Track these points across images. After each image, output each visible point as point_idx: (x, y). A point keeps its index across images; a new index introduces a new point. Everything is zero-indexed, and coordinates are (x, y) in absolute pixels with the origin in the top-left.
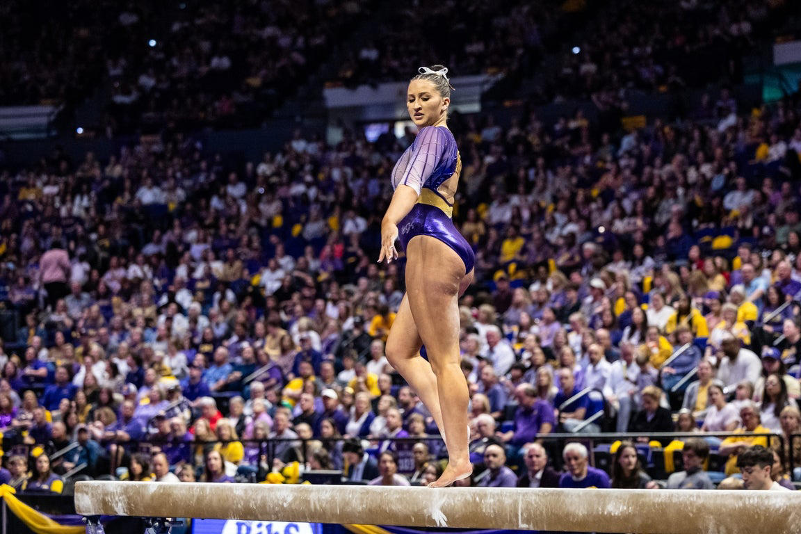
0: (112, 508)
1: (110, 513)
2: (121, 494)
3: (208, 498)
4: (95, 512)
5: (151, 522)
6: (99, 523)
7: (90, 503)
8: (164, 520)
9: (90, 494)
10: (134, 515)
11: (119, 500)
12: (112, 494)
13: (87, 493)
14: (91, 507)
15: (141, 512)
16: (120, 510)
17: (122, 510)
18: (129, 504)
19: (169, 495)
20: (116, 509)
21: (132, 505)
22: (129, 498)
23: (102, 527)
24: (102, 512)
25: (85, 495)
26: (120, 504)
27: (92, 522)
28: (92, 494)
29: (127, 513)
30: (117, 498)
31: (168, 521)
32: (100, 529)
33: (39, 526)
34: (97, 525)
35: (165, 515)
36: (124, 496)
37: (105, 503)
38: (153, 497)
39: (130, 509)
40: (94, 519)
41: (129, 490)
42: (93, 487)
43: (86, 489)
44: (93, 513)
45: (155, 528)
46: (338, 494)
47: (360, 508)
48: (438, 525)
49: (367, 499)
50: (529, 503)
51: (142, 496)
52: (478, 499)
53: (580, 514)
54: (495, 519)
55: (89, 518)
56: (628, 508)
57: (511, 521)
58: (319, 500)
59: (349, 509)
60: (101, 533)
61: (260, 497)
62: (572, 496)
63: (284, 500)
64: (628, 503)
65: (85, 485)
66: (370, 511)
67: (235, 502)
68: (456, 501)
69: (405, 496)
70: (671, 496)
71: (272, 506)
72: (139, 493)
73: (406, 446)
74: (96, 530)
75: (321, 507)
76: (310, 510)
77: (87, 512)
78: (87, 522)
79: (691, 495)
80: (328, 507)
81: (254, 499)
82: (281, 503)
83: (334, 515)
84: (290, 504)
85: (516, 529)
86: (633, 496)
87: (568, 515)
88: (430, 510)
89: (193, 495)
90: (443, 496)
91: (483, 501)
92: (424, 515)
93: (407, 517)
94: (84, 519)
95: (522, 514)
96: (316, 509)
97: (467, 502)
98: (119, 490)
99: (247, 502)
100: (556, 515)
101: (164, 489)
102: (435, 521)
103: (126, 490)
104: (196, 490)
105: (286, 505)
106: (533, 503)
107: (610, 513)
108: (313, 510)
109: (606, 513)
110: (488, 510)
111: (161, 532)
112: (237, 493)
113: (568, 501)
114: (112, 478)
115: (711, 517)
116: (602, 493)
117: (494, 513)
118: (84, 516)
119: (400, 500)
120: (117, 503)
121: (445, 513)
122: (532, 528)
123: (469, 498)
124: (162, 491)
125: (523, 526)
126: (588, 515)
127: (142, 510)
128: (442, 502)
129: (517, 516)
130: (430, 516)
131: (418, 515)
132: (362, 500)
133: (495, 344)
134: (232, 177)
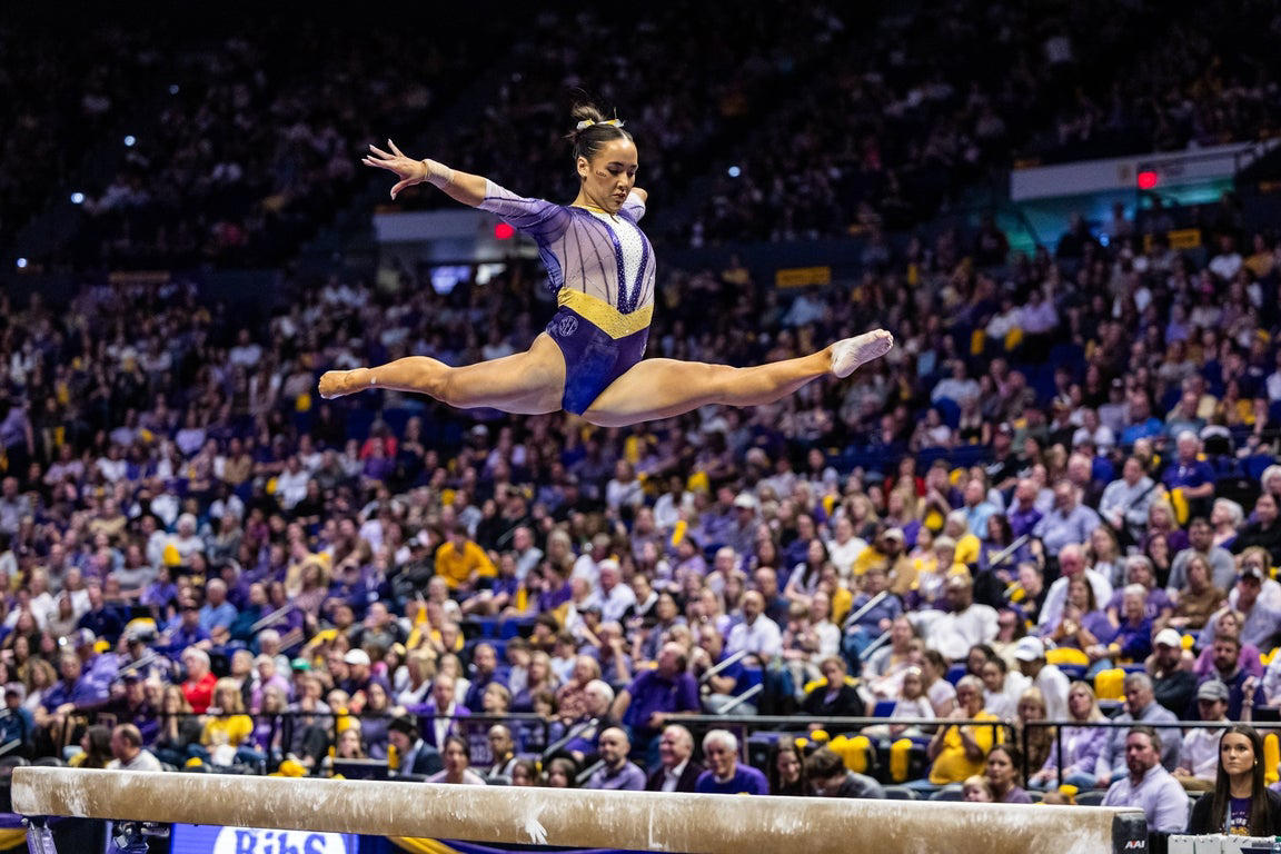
0: (65, 807)
1: (63, 814)
2: (80, 787)
3: (206, 795)
4: (41, 811)
5: (119, 828)
6: (46, 827)
7: (33, 797)
8: (138, 825)
9: (34, 786)
10: (96, 816)
11: (77, 795)
12: (66, 786)
13: (30, 784)
14: (35, 805)
15: (106, 812)
16: (77, 809)
17: (80, 810)
18: (90, 801)
19: (149, 789)
20: (71, 808)
21: (95, 802)
22: (90, 792)
23: (50, 832)
24: (51, 812)
25: (27, 787)
26: (77, 801)
27: (36, 825)
28: (37, 785)
29: (86, 813)
30: (73, 793)
31: (145, 826)
32: (47, 835)
34: (43, 829)
35: (142, 818)
36: (83, 789)
37: (55, 799)
38: (124, 792)
39: (91, 809)
40: (38, 821)
41: (90, 781)
42: (39, 775)
43: (28, 778)
44: (37, 813)
45: (126, 835)
46: (392, 795)
47: (423, 815)
48: (534, 841)
49: (433, 802)
50: (664, 814)
51: (110, 789)
52: (591, 806)
53: (737, 831)
54: (615, 833)
55: (31, 819)
56: (805, 824)
57: (637, 839)
58: (364, 802)
59: (407, 816)
60: (48, 840)
61: (279, 796)
62: (725, 805)
63: (314, 801)
64: (805, 817)
65: (27, 773)
66: (438, 819)
67: (244, 801)
68: (560, 809)
69: (487, 799)
70: (866, 809)
71: (296, 808)
72: (105, 786)
73: (481, 728)
74: (41, 837)
75: (367, 812)
76: (351, 815)
77: (29, 810)
78: (29, 825)
79: (894, 809)
80: (377, 811)
81: (271, 799)
82: (309, 806)
83: (384, 823)
84: (323, 807)
85: (644, 849)
86: (811, 807)
87: (719, 832)
88: (523, 820)
89: (183, 791)
90: (543, 800)
91: (599, 809)
92: (514, 827)
93: (490, 830)
94: (25, 820)
95: (654, 829)
96: (359, 814)
97: (576, 811)
98: (76, 781)
99: (261, 802)
100: (703, 832)
101: (141, 781)
102: (529, 835)
103: (86, 781)
104: (188, 784)
105: (316, 808)
106: (670, 814)
107: (778, 831)
108: (355, 816)
109: (772, 830)
110: (606, 822)
111: (135, 842)
112: (247, 789)
113: (720, 812)
114: (58, 762)
115: (922, 840)
116: (769, 802)
117: (615, 823)
118: (24, 817)
119: (480, 806)
120: (72, 798)
121: (543, 825)
122: (667, 849)
123: (579, 804)
124: (138, 784)
125: (655, 846)
126: (748, 833)
127: (109, 809)
128: (541, 809)
129: (646, 831)
130: (522, 829)
131: (506, 826)
132: (426, 803)
133: (613, 586)
134: (244, 335)
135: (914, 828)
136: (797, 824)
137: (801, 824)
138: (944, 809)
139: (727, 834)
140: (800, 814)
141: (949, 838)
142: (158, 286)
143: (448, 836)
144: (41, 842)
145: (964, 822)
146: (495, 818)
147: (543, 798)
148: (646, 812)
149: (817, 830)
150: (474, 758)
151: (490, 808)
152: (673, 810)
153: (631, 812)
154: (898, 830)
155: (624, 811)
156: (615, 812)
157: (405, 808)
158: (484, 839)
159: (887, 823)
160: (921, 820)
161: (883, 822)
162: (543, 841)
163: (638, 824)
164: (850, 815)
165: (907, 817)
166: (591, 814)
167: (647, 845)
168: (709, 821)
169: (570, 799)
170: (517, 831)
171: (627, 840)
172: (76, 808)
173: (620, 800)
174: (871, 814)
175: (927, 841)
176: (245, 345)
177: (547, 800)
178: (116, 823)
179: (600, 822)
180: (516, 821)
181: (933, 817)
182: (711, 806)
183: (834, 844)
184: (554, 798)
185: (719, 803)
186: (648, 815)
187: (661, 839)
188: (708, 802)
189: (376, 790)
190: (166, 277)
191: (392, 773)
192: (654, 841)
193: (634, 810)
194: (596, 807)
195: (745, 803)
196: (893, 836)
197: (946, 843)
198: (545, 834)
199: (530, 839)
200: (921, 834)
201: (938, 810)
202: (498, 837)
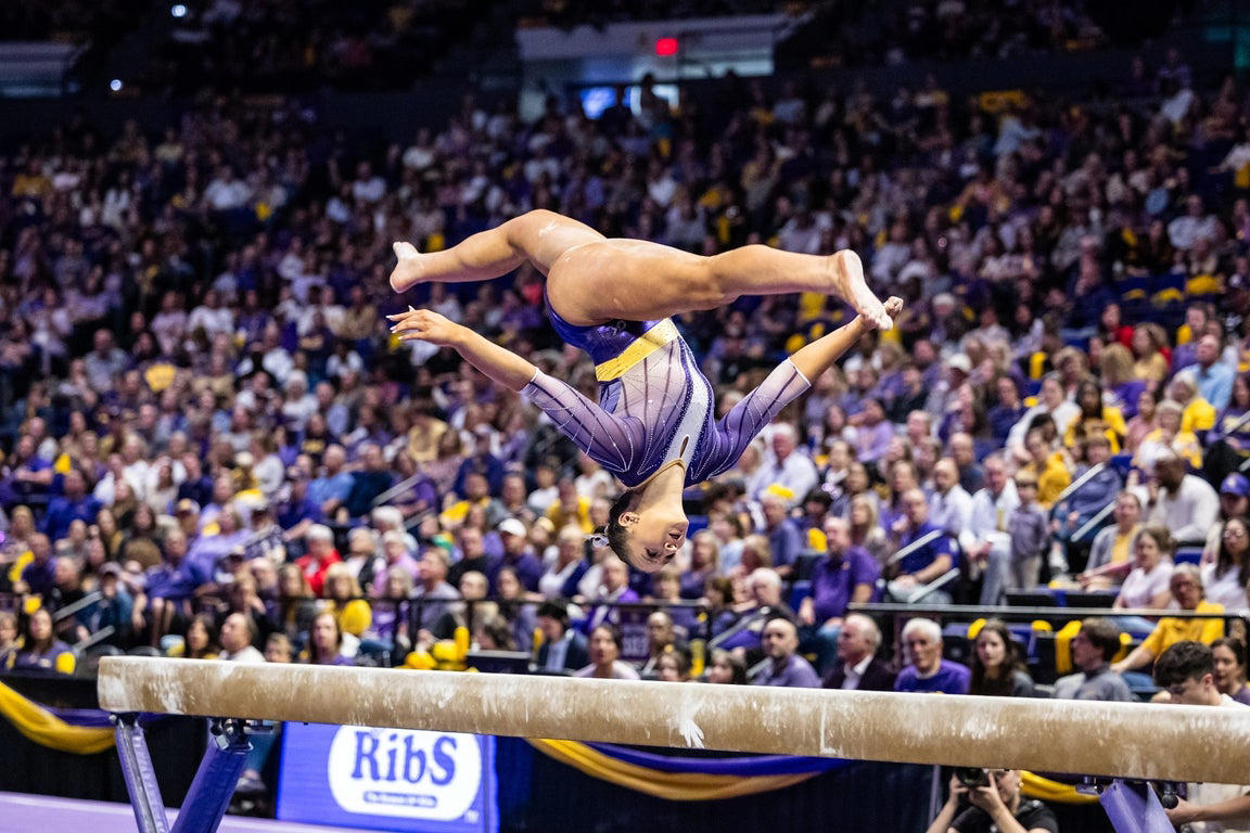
0: (158, 701)
1: (156, 710)
2: (174, 679)
3: (315, 690)
4: (131, 706)
5: (220, 726)
6: (136, 725)
7: (123, 692)
8: (239, 724)
9: (123, 677)
10: (193, 714)
11: (171, 689)
12: (160, 679)
13: (118, 676)
14: (125, 699)
15: (205, 709)
16: (172, 705)
17: (175, 705)
18: (186, 695)
19: (253, 683)
20: (165, 703)
21: (192, 697)
22: (187, 686)
23: (141, 731)
24: (142, 708)
25: (115, 679)
26: (171, 696)
27: (126, 722)
28: (127, 678)
29: (182, 710)
30: (167, 686)
31: (248, 725)
32: (138, 734)
33: (34, 727)
34: (133, 727)
35: (244, 715)
36: (179, 683)
37: (147, 693)
38: (226, 685)
39: (187, 704)
40: (128, 718)
41: (189, 672)
42: (128, 667)
43: (116, 670)
44: (126, 709)
45: (227, 735)
46: (527, 690)
47: (563, 714)
48: (689, 745)
49: (575, 698)
50: (838, 715)
51: (210, 683)
52: (755, 705)
53: (922, 735)
54: (781, 738)
55: (121, 716)
56: (999, 728)
57: (807, 743)
58: (496, 698)
59: (545, 714)
60: (139, 740)
61: (399, 691)
62: (908, 705)
63: (440, 697)
64: (999, 720)
65: (116, 664)
66: (580, 718)
67: (359, 697)
68: (719, 707)
69: (637, 696)
70: (1070, 711)
71: (419, 706)
72: (203, 678)
73: (635, 617)
74: (131, 737)
75: (499, 709)
76: (481, 714)
77: (118, 706)
78: (117, 723)
79: (1103, 712)
80: (510, 710)
81: (390, 694)
82: (434, 702)
83: (519, 723)
84: (449, 704)
85: (815, 754)
86: (1009, 708)
87: (900, 735)
88: (677, 720)
89: (292, 685)
90: (700, 697)
91: (763, 708)
92: (665, 728)
93: (639, 731)
94: (113, 717)
95: (826, 731)
96: (490, 713)
97: (736, 710)
98: (171, 673)
99: (379, 698)
100: (882, 735)
101: (245, 672)
102: (683, 737)
103: (181, 674)
104: (297, 676)
105: (441, 705)
106: (845, 714)
107: (969, 736)
108: (486, 714)
109: (962, 735)
110: (772, 724)
111: (237, 743)
112: (364, 683)
113: (901, 713)
114: (155, 651)
115: (1134, 747)
116: (958, 702)
117: (781, 728)
118: (112, 713)
119: (628, 703)
120: (166, 693)
121: (700, 726)
122: (841, 755)
123: (741, 702)
124: (240, 676)
125: (827, 751)
126: (934, 737)
127: (208, 706)
128: (698, 709)
129: (817, 734)
130: (676, 730)
131: (658, 728)
132: (566, 700)
133: (787, 455)
134: (364, 168)
135: (1125, 733)
136: (990, 728)
137: (994, 728)
138: (1160, 713)
139: (910, 738)
140: (994, 716)
141: (1165, 746)
142: (271, 110)
143: (591, 738)
144: (131, 742)
145: (1182, 728)
146: (645, 717)
147: (699, 696)
148: (816, 713)
149: (1013, 735)
150: (628, 651)
151: (640, 707)
152: (848, 709)
153: (801, 712)
154: (1107, 736)
155: (792, 711)
156: (782, 714)
157: (542, 705)
158: (631, 742)
159: (1094, 728)
160: (1133, 725)
161: (1089, 727)
162: (699, 745)
163: (808, 726)
164: (1051, 718)
165: (1116, 722)
166: (754, 714)
167: (819, 749)
168: (889, 723)
169: (732, 697)
170: (670, 733)
171: (796, 745)
172: (170, 704)
173: (788, 699)
174: (1075, 718)
175: (1139, 749)
176: (366, 180)
177: (704, 697)
178: (216, 720)
179: (765, 724)
180: (669, 721)
181: (1147, 722)
182: (893, 706)
183: (1034, 751)
184: (713, 695)
185: (901, 704)
186: (820, 714)
187: (834, 743)
188: (888, 702)
189: (509, 685)
190: (278, 100)
191: (533, 667)
192: (827, 745)
193: (804, 710)
194: (760, 705)
195: (931, 703)
196: (1101, 743)
197: (1161, 752)
198: (702, 736)
199: (685, 742)
200: (1133, 741)
201: (1153, 713)
202: (648, 739)
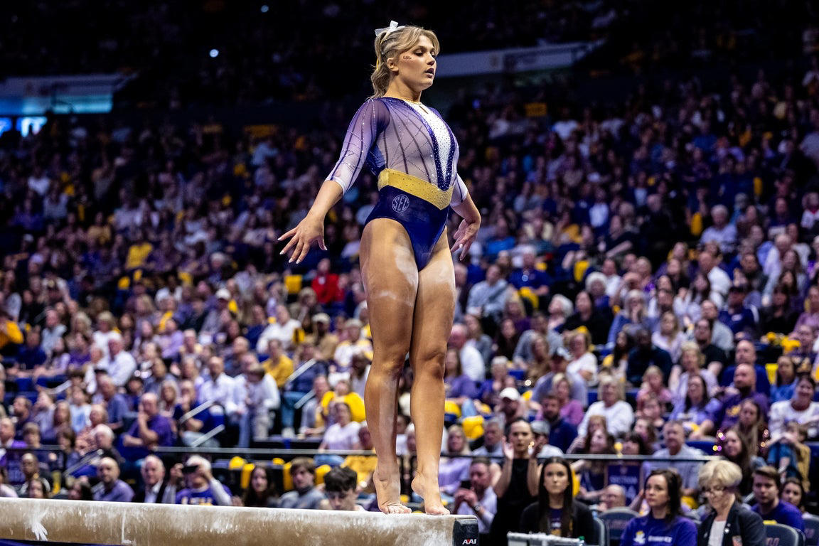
48: (38, 539)
50: (133, 519)
52: (80, 513)
53: (186, 531)
54: (97, 533)
56: (234, 526)
57: (113, 537)
62: (176, 514)
64: (235, 521)
68: (57, 514)
69: (4, 508)
70: (279, 515)
79: (299, 515)
86: (238, 514)
87: (172, 531)
88: (30, 523)
90: (45, 508)
91: (85, 515)
92: (23, 528)
93: (6, 529)
95: (125, 529)
97: (68, 516)
100: (161, 532)
102: (35, 534)
106: (137, 519)
107: (215, 531)
109: (211, 531)
110: (91, 525)
113: (173, 517)
115: (318, 538)
117: (97, 527)
121: (45, 526)
123: (71, 510)
125: (125, 542)
126: (193, 532)
128: (44, 515)
129: (120, 531)
130: (30, 530)
131: (19, 527)
135: (313, 529)
136: (229, 526)
137: (232, 526)
139: (178, 534)
140: (231, 519)
141: (338, 537)
145: (348, 525)
146: (9, 521)
147: (44, 507)
148: (120, 517)
149: (242, 531)
151: (6, 514)
152: (139, 516)
153: (110, 517)
154: (301, 530)
155: (104, 516)
156: (97, 518)
159: (293, 526)
160: (317, 523)
161: (291, 525)
162: (44, 538)
163: (114, 527)
164: (267, 520)
165: (308, 522)
166: (79, 519)
167: (121, 541)
168: (165, 524)
169: (64, 508)
170: (26, 531)
171: (106, 538)
173: (102, 509)
174: (282, 519)
175: (321, 539)
177: (48, 508)
179: (86, 525)
180: (25, 524)
181: (326, 521)
182: (167, 513)
183: (256, 540)
184: (53, 506)
185: (172, 512)
186: (122, 519)
187: (130, 537)
188: (164, 511)
192: (126, 538)
193: (111, 516)
194: (83, 513)
197: (335, 541)
198: (46, 533)
199: (36, 537)
200: (317, 534)
202: (12, 534)
